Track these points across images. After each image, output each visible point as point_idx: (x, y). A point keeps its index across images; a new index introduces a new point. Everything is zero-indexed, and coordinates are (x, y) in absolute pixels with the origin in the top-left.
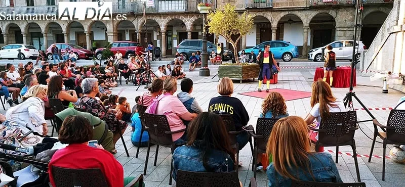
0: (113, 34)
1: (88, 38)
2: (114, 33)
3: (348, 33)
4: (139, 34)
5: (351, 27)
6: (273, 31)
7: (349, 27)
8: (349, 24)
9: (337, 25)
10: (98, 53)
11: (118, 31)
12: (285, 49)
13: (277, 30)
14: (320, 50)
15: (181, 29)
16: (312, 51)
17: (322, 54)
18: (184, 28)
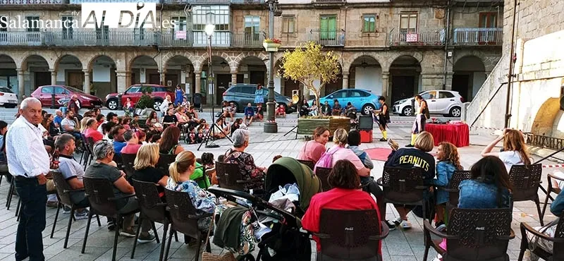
0: (125, 74)
1: (87, 78)
2: (127, 73)
3: (437, 81)
4: (163, 75)
5: (441, 74)
6: (344, 76)
7: (438, 74)
8: (438, 70)
9: (424, 70)
10: (110, 100)
11: (132, 69)
12: (366, 100)
13: (349, 76)
14: (408, 102)
15: (222, 70)
16: (398, 103)
17: (412, 107)
18: (226, 69)
